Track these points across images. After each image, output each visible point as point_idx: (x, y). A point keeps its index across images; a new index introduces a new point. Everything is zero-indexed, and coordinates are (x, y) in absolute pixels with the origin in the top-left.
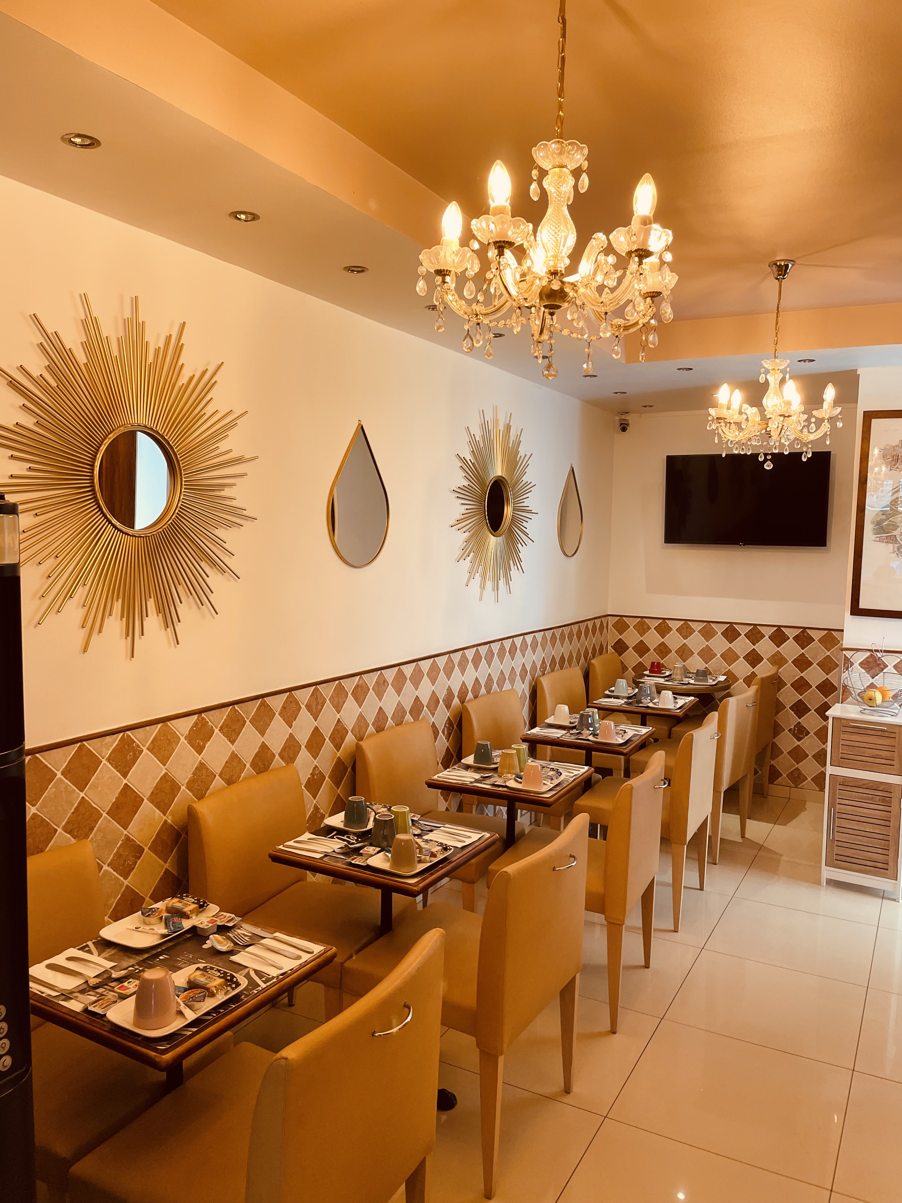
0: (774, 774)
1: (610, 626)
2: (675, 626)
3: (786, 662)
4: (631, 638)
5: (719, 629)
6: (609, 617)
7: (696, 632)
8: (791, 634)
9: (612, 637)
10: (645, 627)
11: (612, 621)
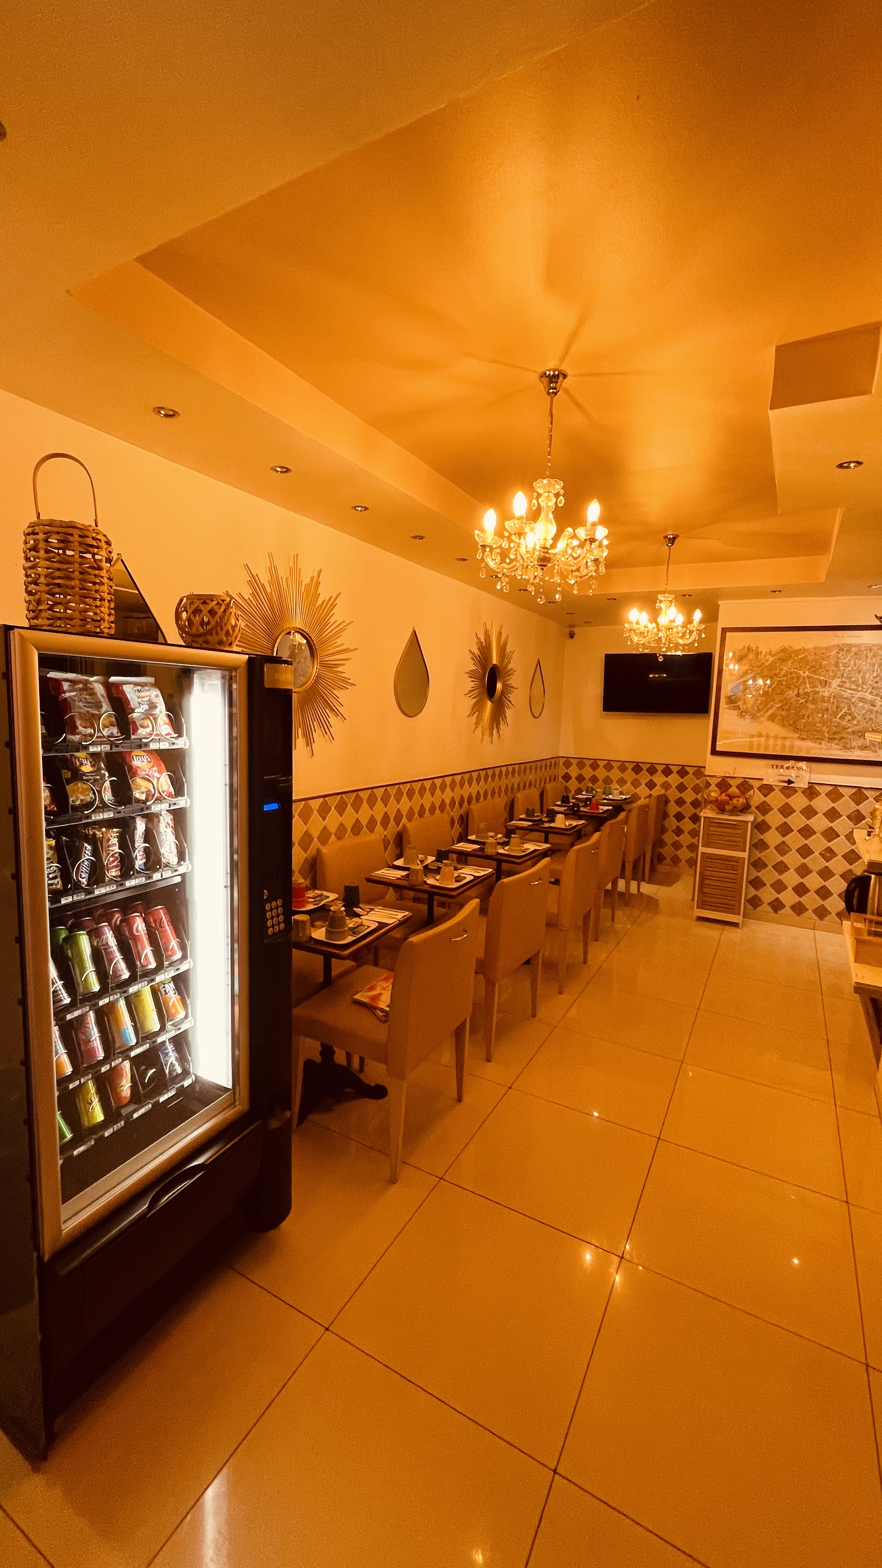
0: (661, 858)
1: (561, 764)
2: (602, 764)
3: (671, 787)
4: (574, 772)
5: (630, 766)
6: (560, 758)
7: (615, 768)
9: (562, 771)
10: (583, 765)
11: (562, 761)
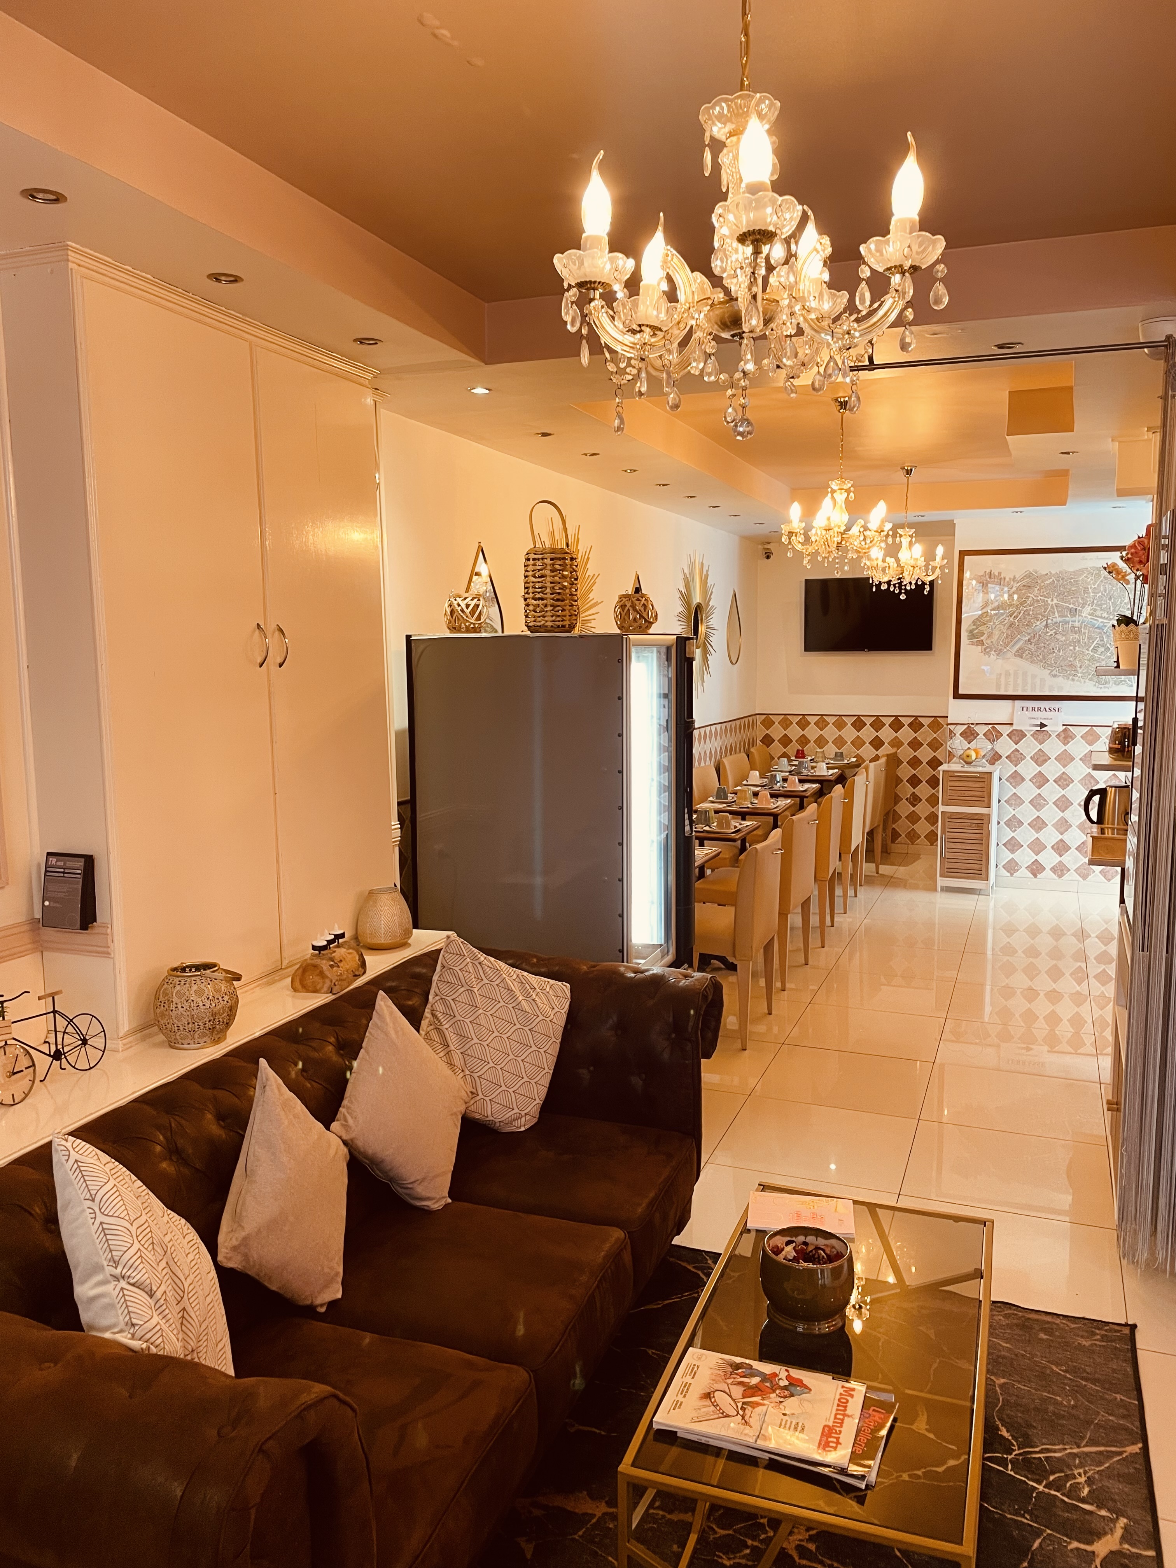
0: (895, 835)
1: (758, 723)
2: (812, 720)
3: (903, 744)
4: (777, 732)
5: (849, 721)
6: (758, 716)
7: (831, 724)
8: (906, 721)
9: (760, 732)
10: (789, 722)
11: (760, 719)
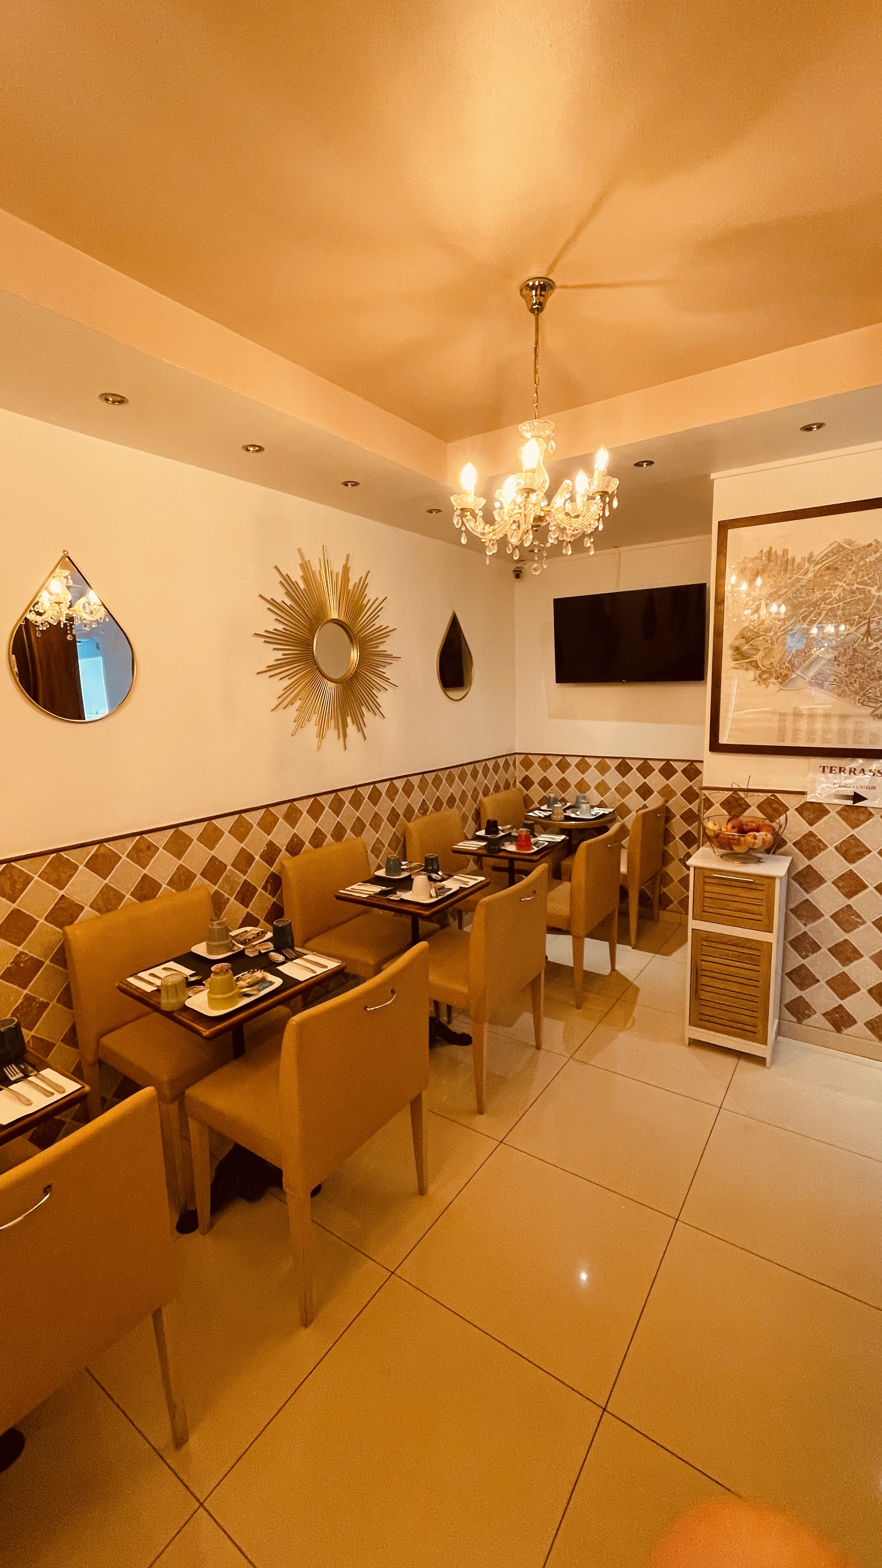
1: (517, 763)
2: (573, 762)
3: (675, 794)
4: (536, 773)
5: (613, 764)
6: (517, 756)
7: (593, 768)
9: (520, 773)
10: (548, 763)
11: (519, 758)
